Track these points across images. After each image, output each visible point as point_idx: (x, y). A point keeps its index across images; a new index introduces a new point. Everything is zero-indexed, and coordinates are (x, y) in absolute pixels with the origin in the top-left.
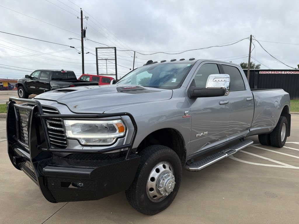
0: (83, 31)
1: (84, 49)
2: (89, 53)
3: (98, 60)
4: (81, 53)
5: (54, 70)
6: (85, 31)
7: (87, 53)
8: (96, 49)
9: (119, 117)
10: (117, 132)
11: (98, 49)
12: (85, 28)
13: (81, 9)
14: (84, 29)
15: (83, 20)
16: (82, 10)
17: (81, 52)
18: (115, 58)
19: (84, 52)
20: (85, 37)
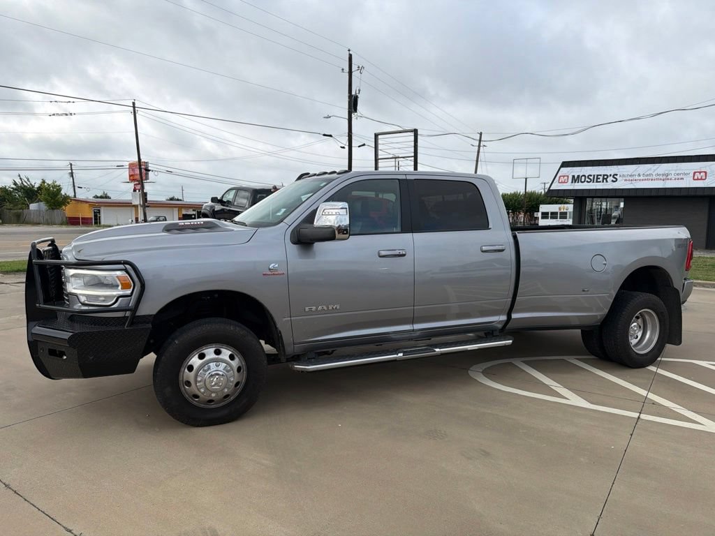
0: (353, 98)
1: (353, 137)
2: (364, 145)
3: (379, 161)
4: (347, 148)
5: (258, 188)
6: (356, 98)
7: (359, 147)
8: (376, 136)
9: (121, 266)
10: (120, 288)
11: (380, 137)
12: (357, 92)
13: (349, 51)
14: (353, 93)
15: (353, 74)
16: (351, 52)
17: (347, 144)
18: (413, 154)
19: (353, 145)
20: (356, 110)
